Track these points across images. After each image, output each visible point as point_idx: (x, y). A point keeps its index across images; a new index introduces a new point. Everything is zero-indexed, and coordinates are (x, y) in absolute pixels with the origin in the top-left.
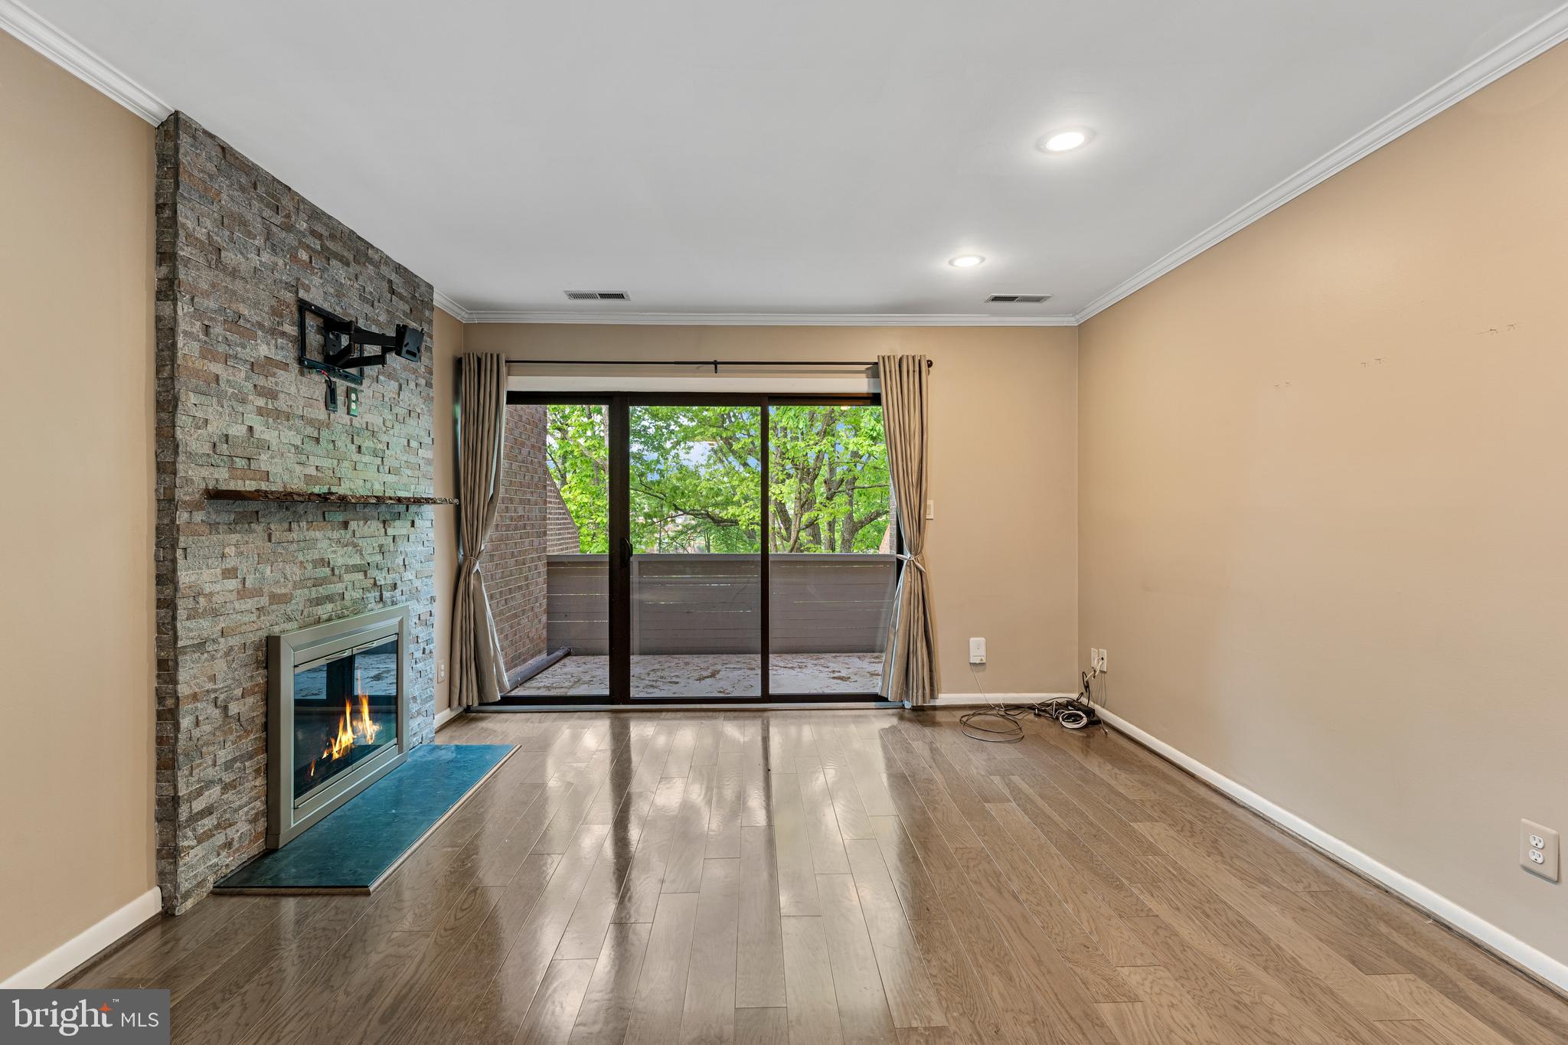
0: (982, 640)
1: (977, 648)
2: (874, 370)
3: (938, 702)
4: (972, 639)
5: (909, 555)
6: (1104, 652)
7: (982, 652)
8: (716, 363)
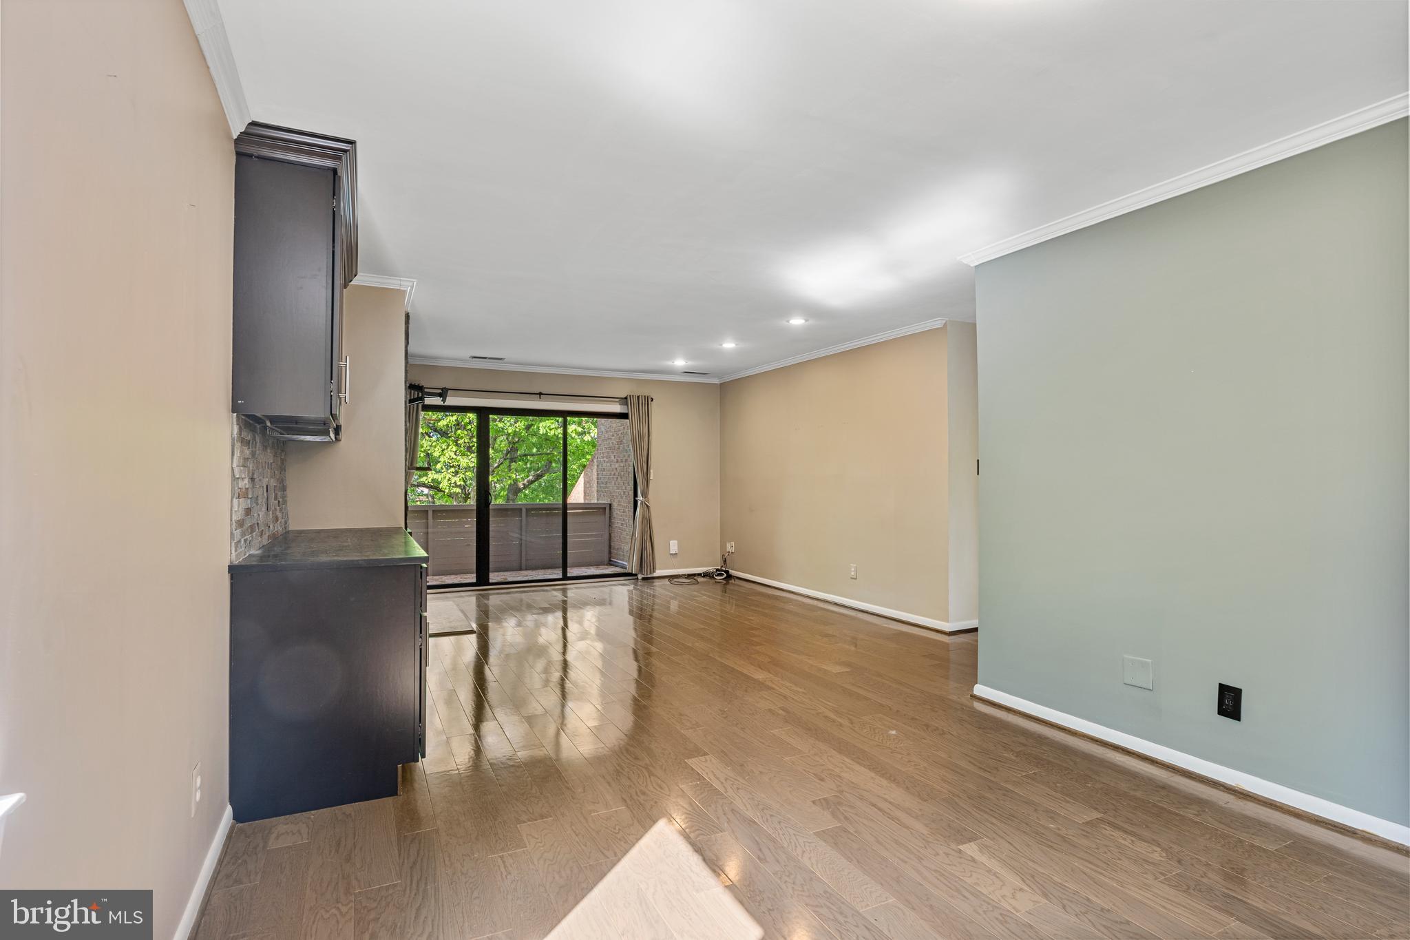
0: (676, 542)
1: (674, 546)
2: (624, 400)
3: (655, 575)
4: (671, 542)
5: (641, 498)
6: (733, 543)
7: (676, 548)
8: (540, 394)
